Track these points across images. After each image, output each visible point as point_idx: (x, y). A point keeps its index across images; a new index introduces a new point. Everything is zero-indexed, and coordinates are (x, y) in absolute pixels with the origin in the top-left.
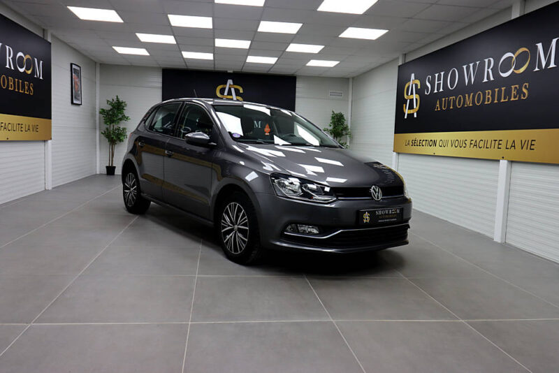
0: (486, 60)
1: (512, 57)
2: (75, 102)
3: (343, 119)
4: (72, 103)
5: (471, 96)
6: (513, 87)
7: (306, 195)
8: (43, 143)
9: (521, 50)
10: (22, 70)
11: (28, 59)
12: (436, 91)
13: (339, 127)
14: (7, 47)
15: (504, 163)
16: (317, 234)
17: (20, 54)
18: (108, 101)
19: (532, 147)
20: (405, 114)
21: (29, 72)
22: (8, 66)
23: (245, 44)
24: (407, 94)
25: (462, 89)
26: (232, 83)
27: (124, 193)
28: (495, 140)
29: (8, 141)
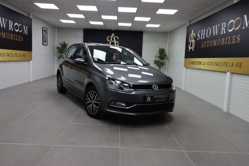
0: (223, 24)
1: (233, 22)
2: (44, 44)
3: (164, 51)
4: (43, 44)
5: (216, 41)
6: (233, 36)
7: (120, 88)
8: (28, 62)
9: (237, 19)
10: (17, 31)
11: (20, 26)
12: (201, 38)
13: (162, 54)
14: (10, 21)
15: (228, 73)
16: (125, 106)
17: (16, 24)
18: (60, 43)
19: (241, 66)
20: (189, 49)
21: (21, 31)
22: (10, 29)
23: (115, 18)
24: (190, 40)
25: (212, 38)
26: (114, 35)
27: (57, 84)
28: (225, 63)
29: (10, 61)
